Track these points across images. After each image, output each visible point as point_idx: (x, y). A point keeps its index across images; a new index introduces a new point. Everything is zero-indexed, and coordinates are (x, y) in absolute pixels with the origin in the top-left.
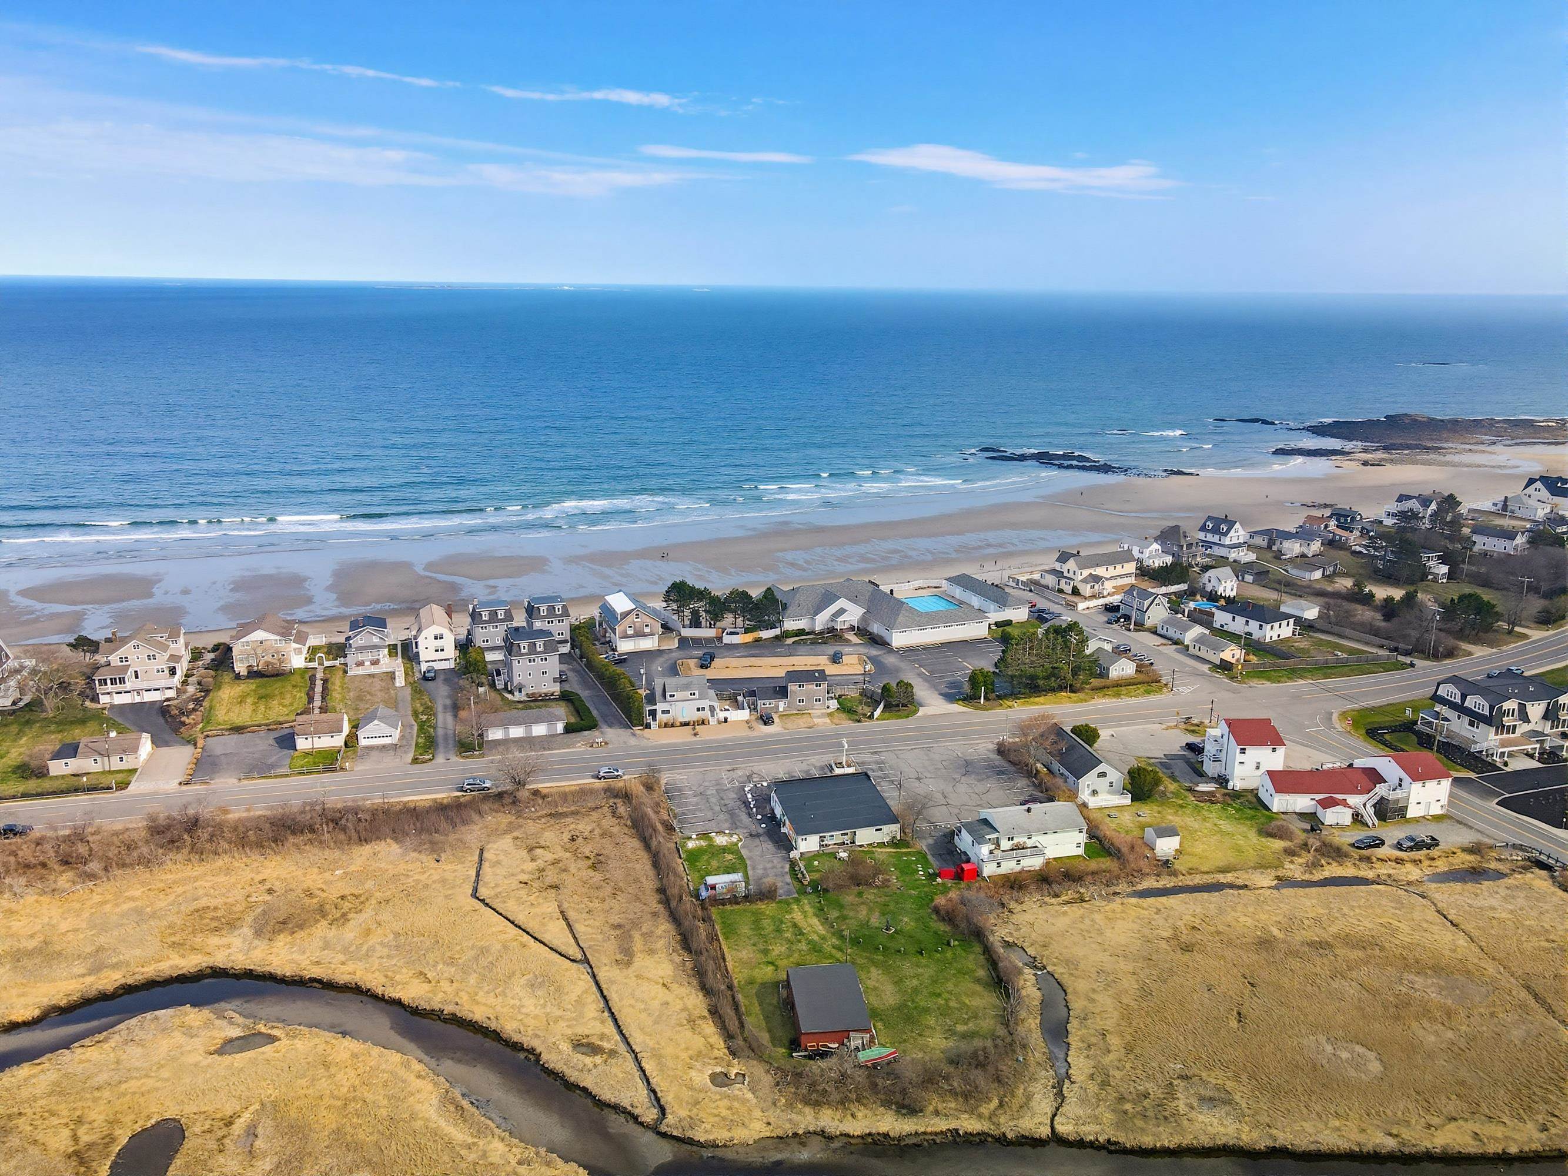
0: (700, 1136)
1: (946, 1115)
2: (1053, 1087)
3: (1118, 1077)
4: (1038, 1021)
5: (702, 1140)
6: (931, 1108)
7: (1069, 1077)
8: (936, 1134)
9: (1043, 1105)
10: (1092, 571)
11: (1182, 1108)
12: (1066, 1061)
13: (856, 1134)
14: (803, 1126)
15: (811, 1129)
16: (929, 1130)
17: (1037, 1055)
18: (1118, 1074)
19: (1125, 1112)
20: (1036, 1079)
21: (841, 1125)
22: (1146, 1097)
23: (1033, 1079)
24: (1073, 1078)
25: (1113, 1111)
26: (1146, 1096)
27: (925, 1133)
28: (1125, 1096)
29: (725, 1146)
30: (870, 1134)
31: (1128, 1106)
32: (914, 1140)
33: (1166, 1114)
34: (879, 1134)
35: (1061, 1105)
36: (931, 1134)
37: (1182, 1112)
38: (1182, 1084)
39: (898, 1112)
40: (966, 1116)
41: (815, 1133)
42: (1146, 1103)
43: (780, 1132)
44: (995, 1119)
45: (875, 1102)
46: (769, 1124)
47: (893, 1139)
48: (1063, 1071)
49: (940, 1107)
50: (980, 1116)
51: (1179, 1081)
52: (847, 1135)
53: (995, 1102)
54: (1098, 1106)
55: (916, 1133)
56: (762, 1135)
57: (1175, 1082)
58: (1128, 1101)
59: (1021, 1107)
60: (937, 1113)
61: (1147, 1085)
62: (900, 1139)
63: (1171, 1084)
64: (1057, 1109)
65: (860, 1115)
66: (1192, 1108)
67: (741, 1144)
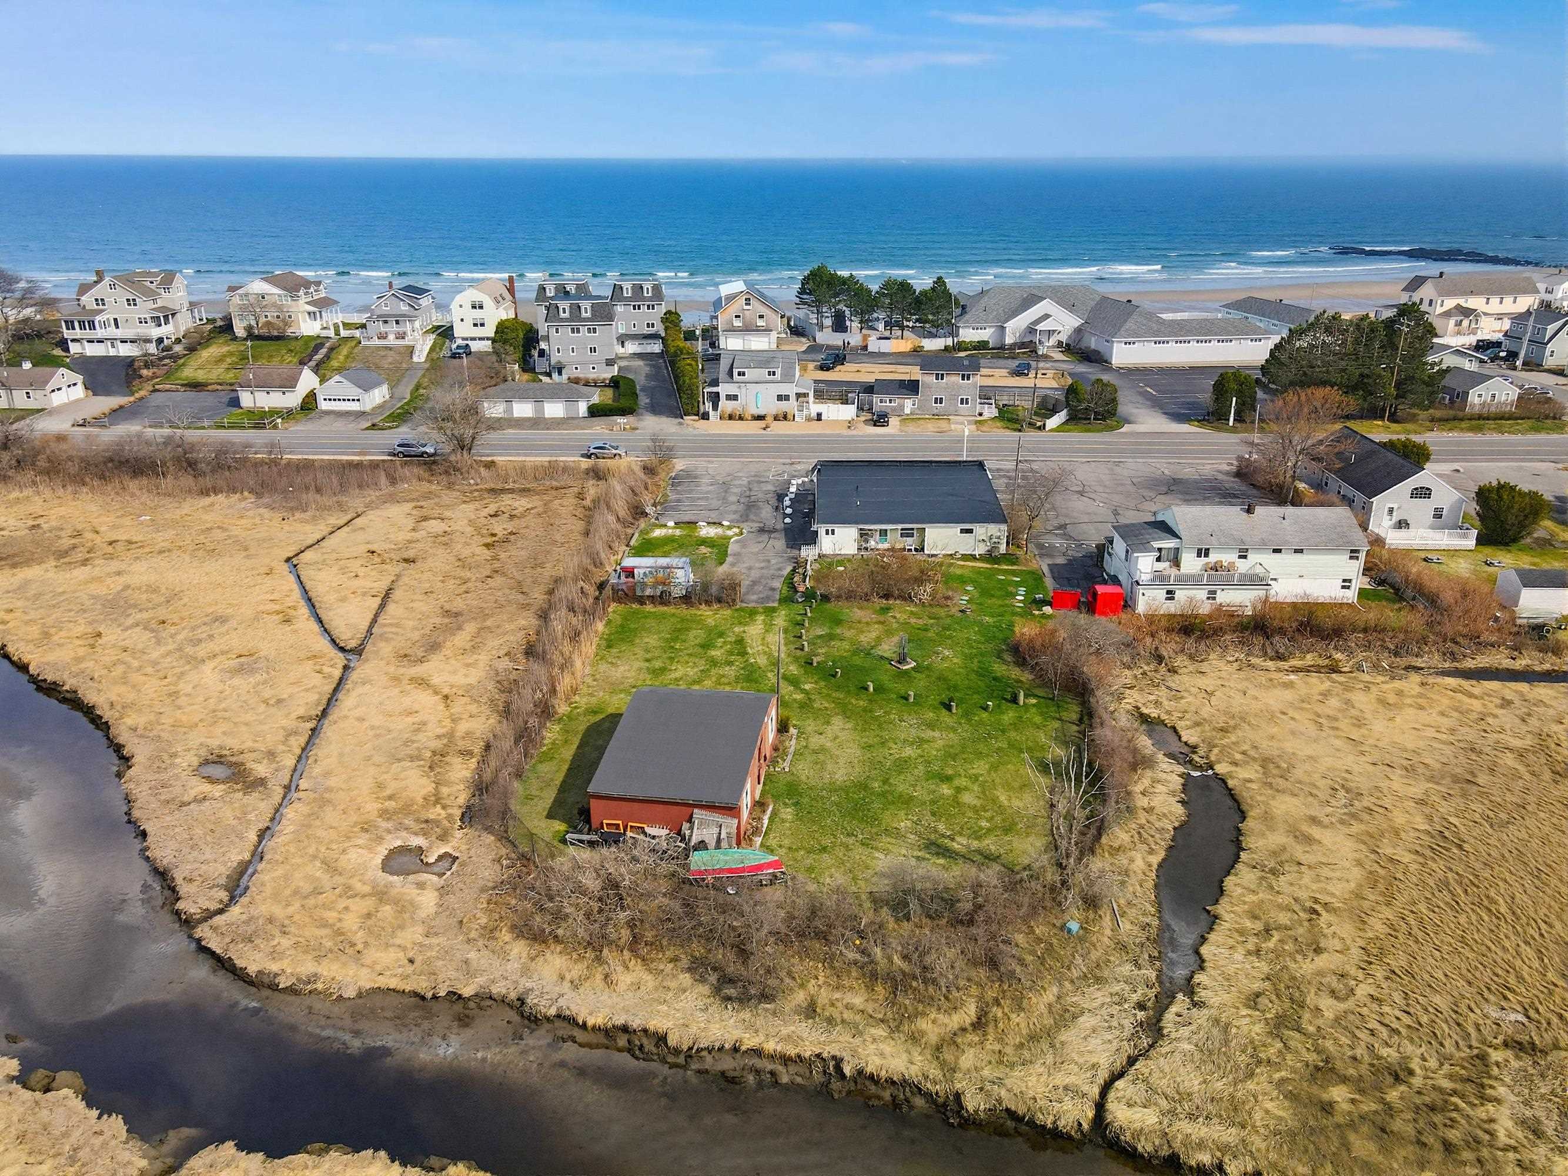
0: (252, 961)
1: (830, 1021)
2: (1141, 1006)
3: (1329, 1014)
4: (1155, 860)
5: (252, 969)
6: (800, 997)
7: (1190, 989)
8: (786, 1060)
9: (1094, 1042)
10: (1461, 301)
11: (1505, 1128)
12: (1197, 953)
13: (591, 1022)
14: (481, 980)
15: (497, 989)
16: (770, 1046)
17: (1125, 926)
18: (1329, 1007)
19: (1327, 1108)
20: (1099, 980)
21: (570, 994)
22: (1397, 1078)
23: (1095, 977)
24: (1202, 994)
25: (1291, 1096)
26: (1400, 1074)
27: (757, 1052)
28: (1339, 1064)
29: (291, 990)
30: (625, 1029)
31: (1339, 1094)
32: (727, 1064)
33: (1454, 1135)
34: (645, 1031)
35: (1145, 1054)
36: (772, 1057)
37: (1502, 1138)
38: (1515, 1064)
39: (717, 990)
40: (880, 1032)
41: (503, 1001)
42: (1393, 1095)
43: (422, 985)
44: (948, 1055)
45: (675, 960)
46: (411, 961)
47: (677, 1051)
48: (1180, 973)
49: (824, 996)
50: (914, 1038)
51: (1509, 1054)
52: (571, 1021)
53: (969, 1012)
54: (1251, 1075)
55: (735, 1049)
56: (383, 982)
57: (1496, 1056)
58: (1344, 1080)
59: (1033, 1038)
60: (810, 1011)
61: (1409, 1048)
62: (691, 1054)
63: (1483, 1057)
64: (1132, 1061)
65: (625, 979)
66: (1538, 1133)
67: (326, 994)
